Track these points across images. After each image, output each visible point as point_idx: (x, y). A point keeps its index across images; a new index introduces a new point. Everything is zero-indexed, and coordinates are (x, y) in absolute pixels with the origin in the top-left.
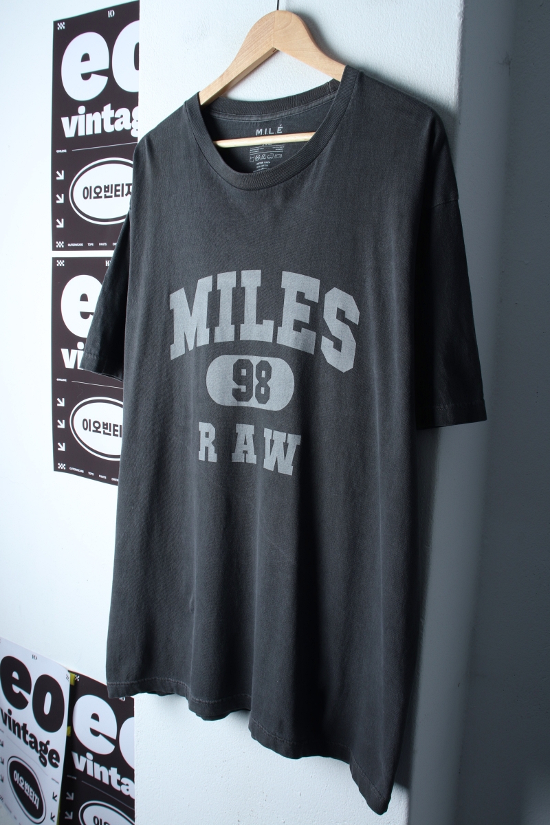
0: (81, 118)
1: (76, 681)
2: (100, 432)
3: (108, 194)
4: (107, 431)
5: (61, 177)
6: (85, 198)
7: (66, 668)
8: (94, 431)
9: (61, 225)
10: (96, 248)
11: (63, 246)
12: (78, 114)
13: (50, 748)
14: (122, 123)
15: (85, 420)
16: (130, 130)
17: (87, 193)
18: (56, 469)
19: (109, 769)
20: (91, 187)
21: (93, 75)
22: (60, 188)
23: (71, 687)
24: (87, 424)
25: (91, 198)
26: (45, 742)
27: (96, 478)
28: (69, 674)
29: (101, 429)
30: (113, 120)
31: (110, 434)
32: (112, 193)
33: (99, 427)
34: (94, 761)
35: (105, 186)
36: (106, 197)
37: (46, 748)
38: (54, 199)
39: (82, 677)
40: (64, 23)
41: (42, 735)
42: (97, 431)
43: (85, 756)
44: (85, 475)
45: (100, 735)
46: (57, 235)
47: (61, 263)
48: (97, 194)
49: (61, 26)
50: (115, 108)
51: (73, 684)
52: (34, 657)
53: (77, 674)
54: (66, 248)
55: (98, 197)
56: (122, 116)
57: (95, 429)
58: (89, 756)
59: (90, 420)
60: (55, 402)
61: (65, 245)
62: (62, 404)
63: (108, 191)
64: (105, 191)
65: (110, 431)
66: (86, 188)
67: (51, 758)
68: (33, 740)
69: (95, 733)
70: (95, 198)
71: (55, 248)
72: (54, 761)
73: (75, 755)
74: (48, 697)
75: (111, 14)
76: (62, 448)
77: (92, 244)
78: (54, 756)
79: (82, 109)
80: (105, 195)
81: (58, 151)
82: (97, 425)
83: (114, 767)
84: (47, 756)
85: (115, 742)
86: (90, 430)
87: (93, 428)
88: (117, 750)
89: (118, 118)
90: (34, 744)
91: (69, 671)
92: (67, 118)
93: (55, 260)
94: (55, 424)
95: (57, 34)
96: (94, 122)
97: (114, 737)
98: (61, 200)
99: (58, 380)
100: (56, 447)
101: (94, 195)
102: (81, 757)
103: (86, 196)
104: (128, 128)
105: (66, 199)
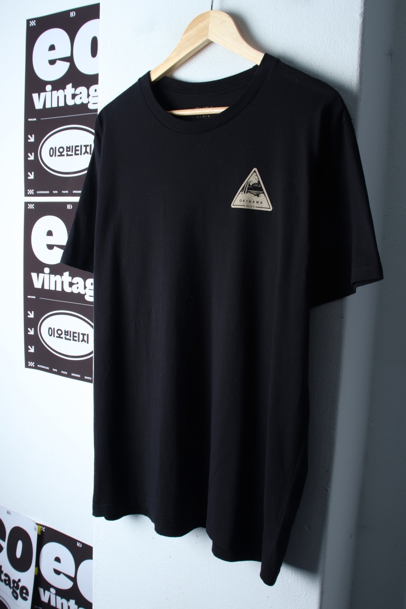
0: (48, 94)
1: (42, 532)
2: (62, 338)
3: (70, 153)
4: (68, 337)
5: (32, 139)
6: (51, 156)
7: (34, 521)
8: (57, 337)
9: (32, 177)
10: (60, 194)
11: (33, 193)
12: (46, 91)
13: (21, 584)
14: (81, 98)
15: (50, 328)
16: (87, 104)
17: (53, 152)
18: (27, 366)
19: (68, 600)
20: (56, 148)
21: (57, 61)
22: (31, 148)
23: (38, 536)
24: (51, 332)
25: (55, 156)
26: (17, 580)
27: (59, 373)
28: (37, 527)
29: (63, 336)
30: (74, 96)
31: (70, 340)
32: (72, 152)
33: (62, 334)
34: (57, 594)
35: (67, 147)
36: (68, 155)
37: (18, 585)
38: (26, 157)
39: (47, 528)
40: (35, 21)
41: (15, 575)
42: (59, 337)
43: (49, 591)
44: (50, 371)
45: (62, 574)
46: (28, 184)
47: (31, 207)
48: (61, 153)
49: (33, 23)
50: (75, 86)
51: (40, 533)
52: (8, 512)
53: (43, 526)
54: (36, 195)
55: (61, 155)
56: (81, 93)
57: (58, 336)
58: (53, 591)
59: (54, 329)
60: (26, 314)
61: (35, 192)
62: (31, 315)
63: (69, 151)
64: (67, 151)
65: (70, 337)
66: (52, 148)
67: (21, 593)
68: (7, 578)
69: (57, 572)
70: (59, 156)
71: (26, 195)
72: (24, 595)
73: (41, 590)
74: (20, 545)
75: (72, 14)
76: (32, 350)
77: (57, 192)
78: (24, 591)
79: (49, 87)
80: (67, 154)
81: (29, 120)
82: (60, 332)
83: (73, 599)
84: (18, 591)
85: (74, 580)
86: (54, 336)
87: (56, 335)
88: (75, 586)
89: (77, 95)
90: (8, 582)
91: (37, 524)
92: (37, 95)
93: (26, 204)
94: (26, 331)
95: (29, 29)
96: (58, 97)
97: (73, 575)
98: (32, 158)
99: (28, 297)
100: (26, 349)
101: (58, 153)
102: (46, 592)
103: (51, 154)
104: (85, 102)
105: (36, 156)
